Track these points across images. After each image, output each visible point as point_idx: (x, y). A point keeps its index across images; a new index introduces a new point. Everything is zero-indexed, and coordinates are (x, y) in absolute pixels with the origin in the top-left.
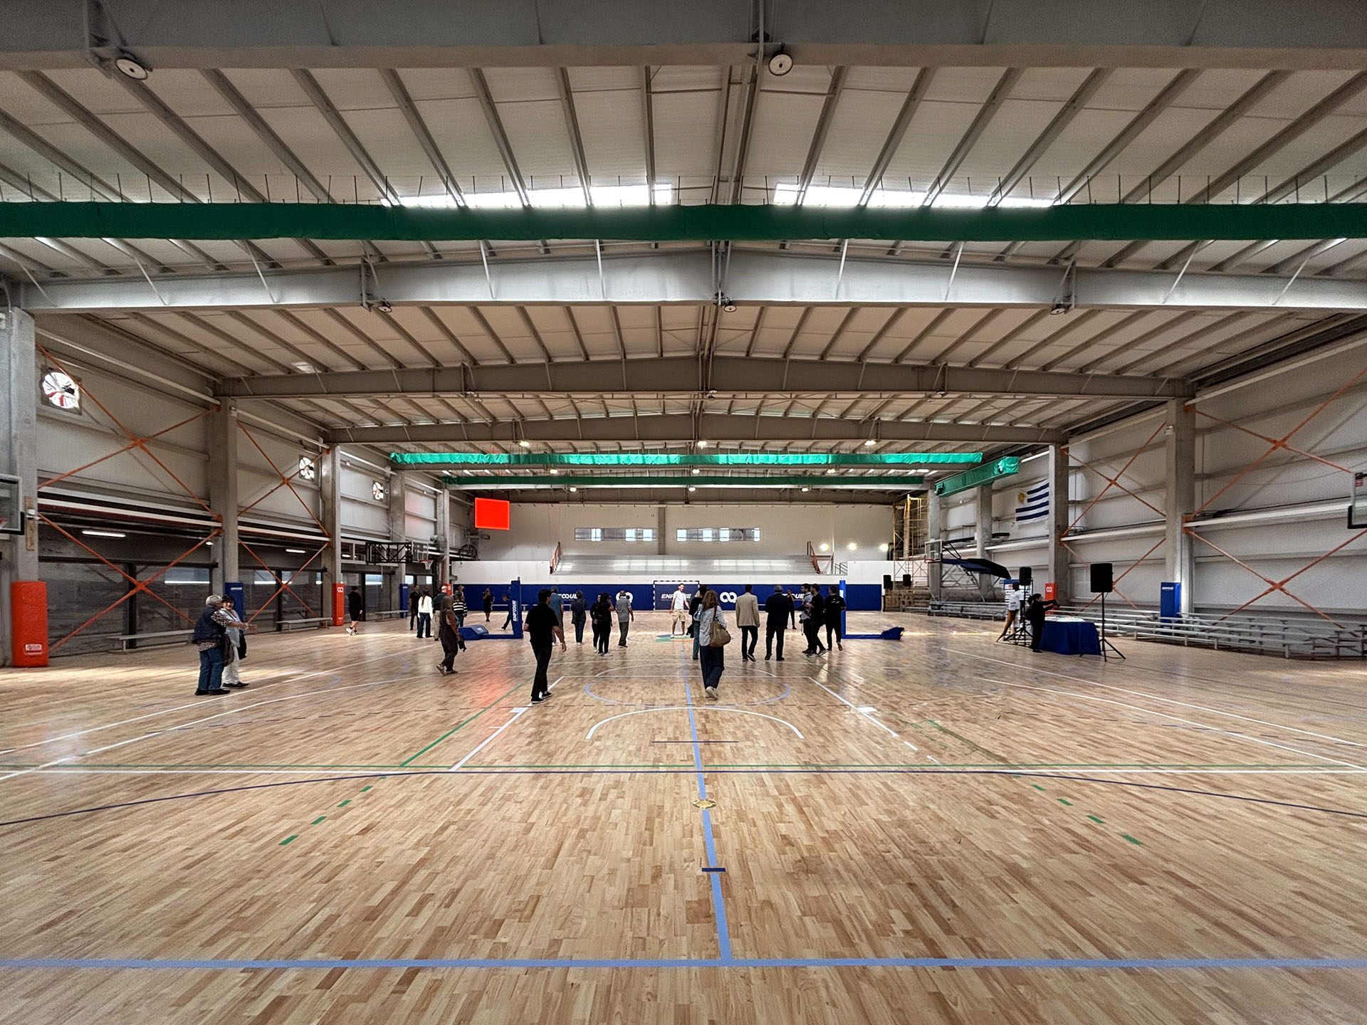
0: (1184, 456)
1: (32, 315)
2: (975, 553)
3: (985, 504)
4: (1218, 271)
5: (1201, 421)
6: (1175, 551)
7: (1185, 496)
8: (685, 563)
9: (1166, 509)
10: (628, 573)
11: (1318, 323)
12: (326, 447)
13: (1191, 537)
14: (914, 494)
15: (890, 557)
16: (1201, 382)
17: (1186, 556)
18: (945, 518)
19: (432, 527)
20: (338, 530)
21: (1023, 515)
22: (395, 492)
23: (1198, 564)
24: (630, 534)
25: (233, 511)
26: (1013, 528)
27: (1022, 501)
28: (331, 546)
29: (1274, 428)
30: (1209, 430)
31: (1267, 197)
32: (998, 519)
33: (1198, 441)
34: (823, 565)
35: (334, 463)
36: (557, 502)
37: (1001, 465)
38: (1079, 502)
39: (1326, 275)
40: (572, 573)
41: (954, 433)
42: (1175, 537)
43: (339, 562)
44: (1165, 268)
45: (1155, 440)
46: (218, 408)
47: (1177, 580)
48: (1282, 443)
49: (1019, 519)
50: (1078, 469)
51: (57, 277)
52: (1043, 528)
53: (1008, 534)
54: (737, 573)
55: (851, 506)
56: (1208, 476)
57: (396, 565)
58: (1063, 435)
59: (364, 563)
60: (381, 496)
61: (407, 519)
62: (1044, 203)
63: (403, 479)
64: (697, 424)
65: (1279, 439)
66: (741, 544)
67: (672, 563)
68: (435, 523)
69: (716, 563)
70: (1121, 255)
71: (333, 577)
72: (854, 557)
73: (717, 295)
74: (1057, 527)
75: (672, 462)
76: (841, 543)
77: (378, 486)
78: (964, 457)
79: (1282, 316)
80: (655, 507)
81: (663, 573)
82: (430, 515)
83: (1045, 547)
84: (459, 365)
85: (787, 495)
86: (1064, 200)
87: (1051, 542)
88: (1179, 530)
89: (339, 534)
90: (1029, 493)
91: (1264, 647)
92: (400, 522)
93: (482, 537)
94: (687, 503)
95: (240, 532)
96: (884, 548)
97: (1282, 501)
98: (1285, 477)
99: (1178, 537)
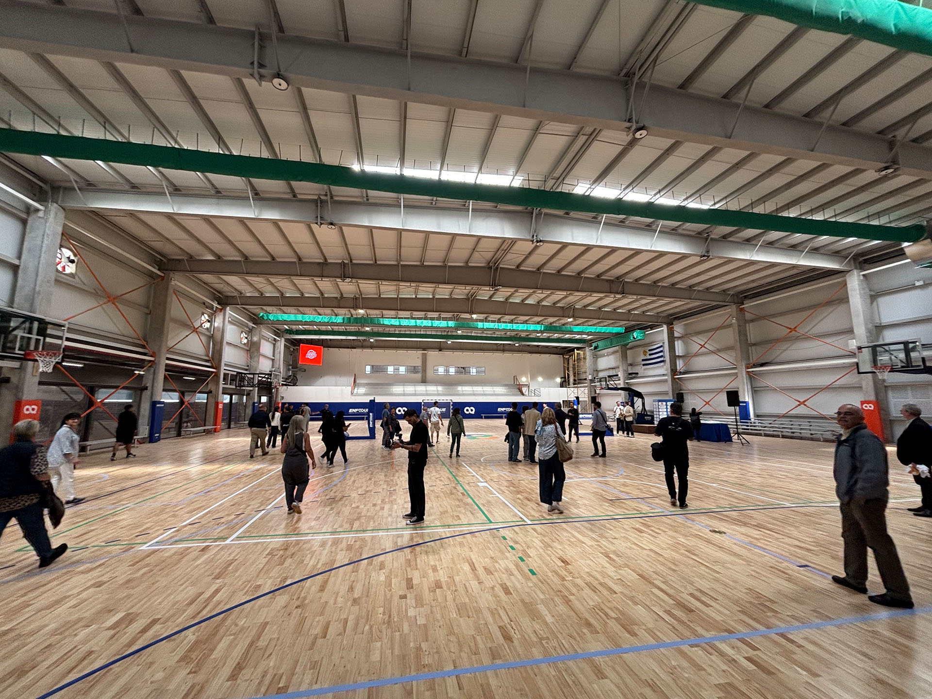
0: (742, 334)
1: (64, 209)
2: (620, 384)
3: (624, 356)
4: (770, 245)
5: (748, 316)
6: (744, 384)
7: (746, 355)
8: (440, 388)
9: (737, 361)
10: (404, 395)
11: (803, 273)
12: (219, 307)
13: (751, 377)
14: (578, 349)
15: (562, 386)
16: (746, 297)
17: (749, 387)
18: (595, 362)
19: (270, 362)
20: (223, 364)
21: (646, 363)
22: (255, 339)
23: (755, 391)
24: (391, 369)
25: (164, 349)
26: (640, 370)
27: (645, 355)
28: (217, 375)
29: (788, 321)
30: (752, 321)
31: (801, 215)
32: (631, 365)
33: (747, 325)
34: (524, 390)
35: (224, 319)
36: (355, 348)
37: (635, 334)
38: (681, 356)
39: (816, 251)
40: (365, 395)
41: (613, 316)
42: (743, 377)
43: (221, 386)
44: (749, 242)
45: (725, 324)
46: (163, 278)
47: (747, 400)
48: (795, 329)
49: (644, 365)
50: (679, 338)
51: (90, 186)
52: (662, 370)
53: (637, 374)
54: (474, 395)
55: (538, 355)
56: (754, 345)
57: (251, 389)
58: (671, 320)
59: (234, 387)
60: (245, 341)
61: (261, 358)
62: (705, 207)
63: (260, 331)
64: (471, 304)
65: (793, 327)
66: (463, 376)
67: (431, 388)
68: (273, 360)
69: (460, 388)
70: (731, 234)
71: (216, 397)
72: (541, 385)
73: (533, 236)
74: (672, 370)
75: (450, 325)
76: (533, 377)
77: (244, 335)
78: (615, 330)
79: (790, 268)
80: (420, 352)
81: (427, 395)
82: (270, 355)
83: (666, 381)
84: (340, 261)
85: (502, 347)
86: (717, 206)
87: (668, 378)
88: (744, 373)
89: (223, 367)
90: (650, 350)
91: (802, 435)
92: (256, 359)
93: (300, 370)
94: (440, 350)
95: (167, 365)
96: (558, 380)
97: (796, 358)
98: (795, 346)
99: (745, 376)
